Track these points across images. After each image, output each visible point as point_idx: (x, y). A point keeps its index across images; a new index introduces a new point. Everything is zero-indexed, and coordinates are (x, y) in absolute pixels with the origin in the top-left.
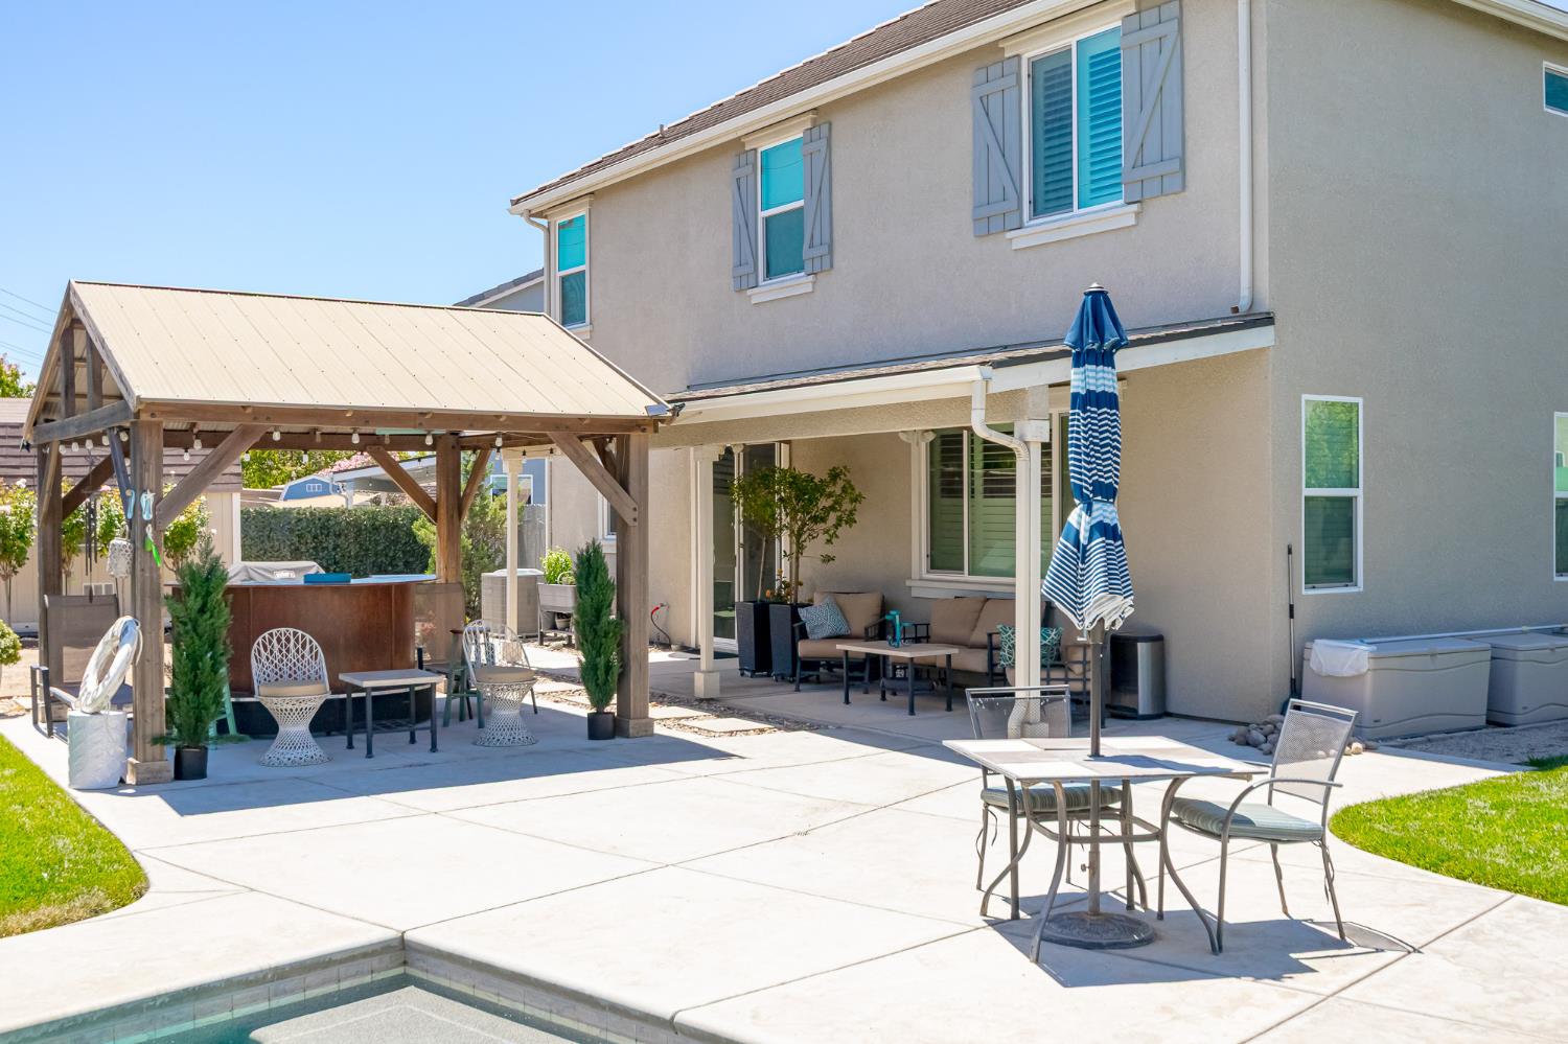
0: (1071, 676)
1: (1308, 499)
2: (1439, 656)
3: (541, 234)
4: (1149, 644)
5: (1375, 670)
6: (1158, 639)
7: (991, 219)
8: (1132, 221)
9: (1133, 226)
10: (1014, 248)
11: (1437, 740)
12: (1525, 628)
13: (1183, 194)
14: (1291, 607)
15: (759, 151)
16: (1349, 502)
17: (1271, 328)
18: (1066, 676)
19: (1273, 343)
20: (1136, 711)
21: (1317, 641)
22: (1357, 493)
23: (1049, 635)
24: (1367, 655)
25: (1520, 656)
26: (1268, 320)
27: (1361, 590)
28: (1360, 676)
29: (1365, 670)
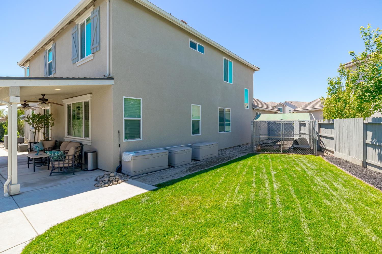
0: (65, 163)
1: (125, 120)
2: (154, 155)
3: (24, 69)
4: (91, 153)
5: (133, 160)
6: (95, 153)
7: (74, 61)
8: (92, 58)
9: (92, 59)
10: (77, 66)
11: (150, 175)
12: (182, 146)
13: (100, 51)
14: (119, 145)
15: (48, 50)
16: (139, 120)
17: (113, 80)
18: (64, 163)
19: (113, 84)
20: (87, 169)
21: (124, 153)
22: (141, 119)
23: (59, 153)
24: (131, 156)
25: (176, 153)
26: (112, 78)
27: (142, 140)
28: (130, 162)
29: (131, 160)
